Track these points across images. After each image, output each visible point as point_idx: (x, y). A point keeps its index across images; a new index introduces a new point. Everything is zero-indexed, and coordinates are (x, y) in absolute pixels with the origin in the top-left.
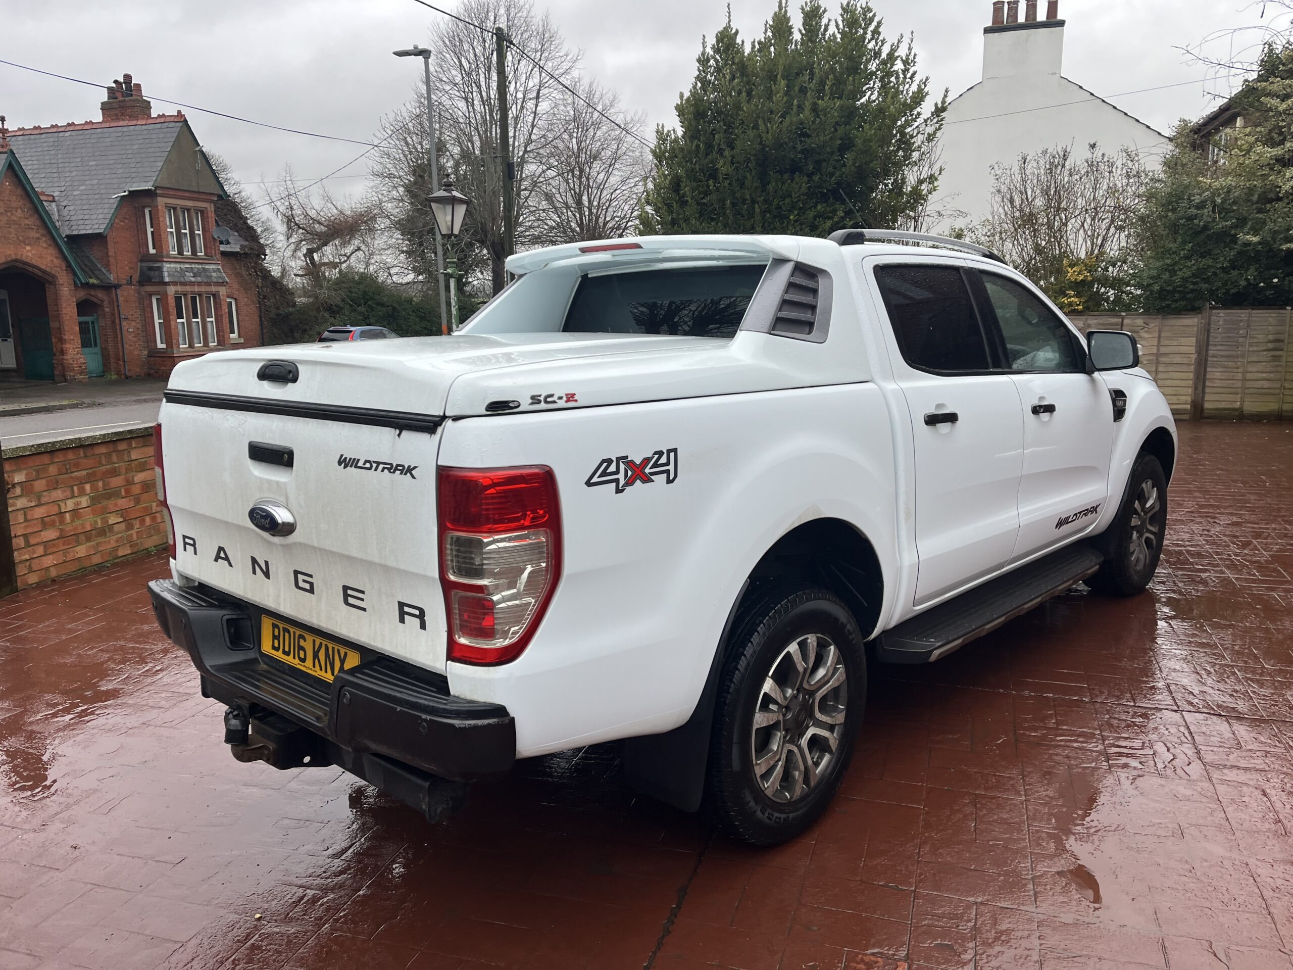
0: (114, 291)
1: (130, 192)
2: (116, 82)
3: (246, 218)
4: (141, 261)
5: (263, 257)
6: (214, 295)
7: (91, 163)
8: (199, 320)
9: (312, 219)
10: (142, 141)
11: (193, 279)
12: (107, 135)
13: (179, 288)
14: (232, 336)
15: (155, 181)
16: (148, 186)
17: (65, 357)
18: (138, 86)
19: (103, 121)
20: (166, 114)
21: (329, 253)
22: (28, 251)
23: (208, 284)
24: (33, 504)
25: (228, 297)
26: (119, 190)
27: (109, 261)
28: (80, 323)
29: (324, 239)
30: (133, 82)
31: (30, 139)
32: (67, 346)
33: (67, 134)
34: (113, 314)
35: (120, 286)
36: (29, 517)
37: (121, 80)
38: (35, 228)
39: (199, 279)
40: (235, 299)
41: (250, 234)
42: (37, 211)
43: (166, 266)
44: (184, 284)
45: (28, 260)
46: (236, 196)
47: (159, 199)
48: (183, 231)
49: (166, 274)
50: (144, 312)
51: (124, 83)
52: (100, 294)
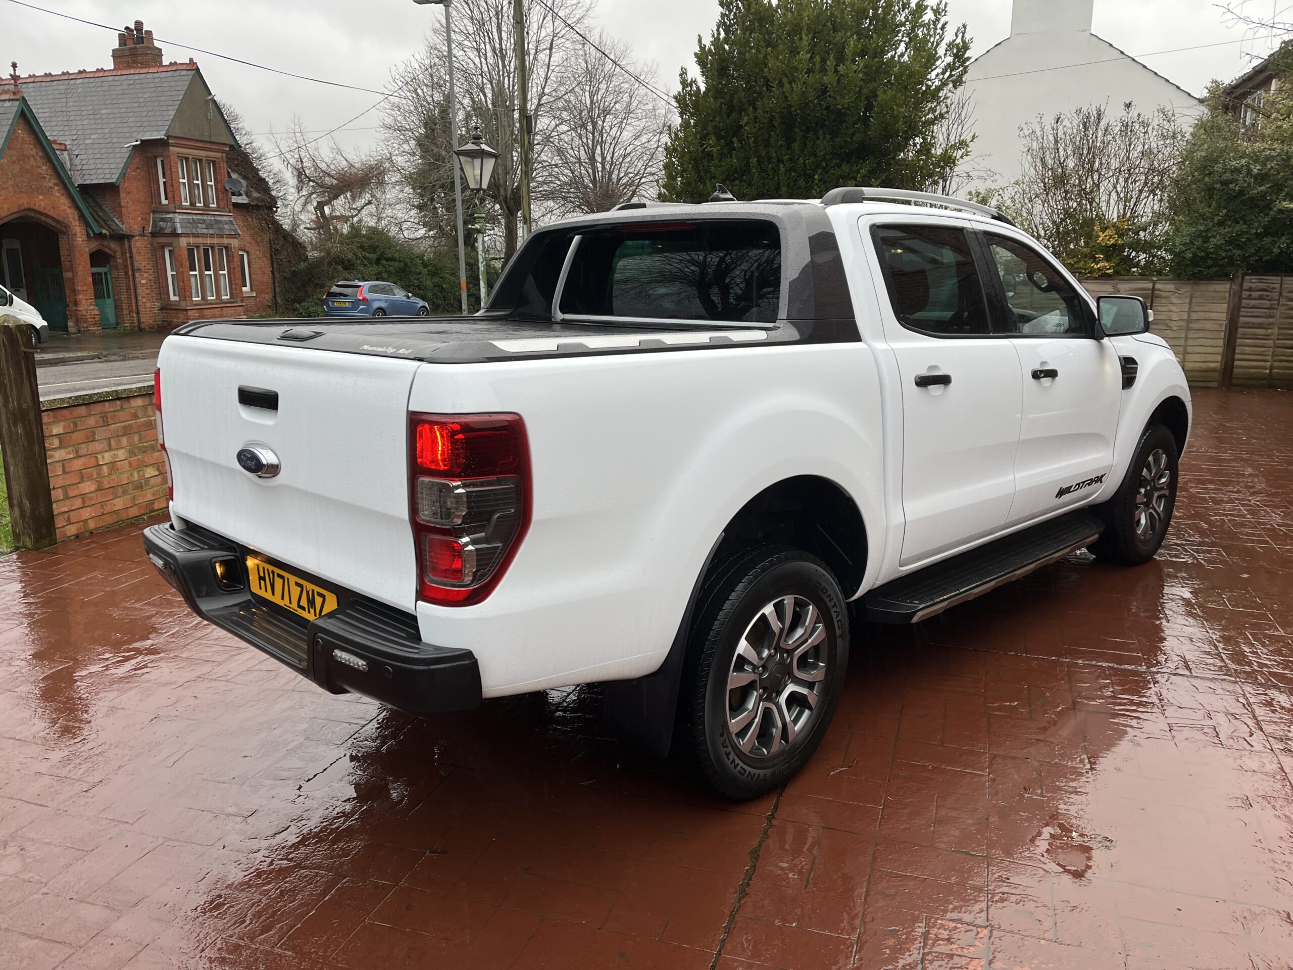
0: (126, 242)
1: (142, 141)
2: (127, 28)
3: (258, 170)
4: (154, 212)
5: (275, 209)
6: (226, 248)
7: (102, 112)
8: (211, 272)
9: (323, 171)
10: (153, 90)
11: (205, 231)
12: (119, 83)
13: (192, 240)
14: (244, 289)
15: (168, 130)
16: (161, 135)
17: (79, 308)
18: (149, 33)
19: (115, 69)
20: (178, 62)
21: (340, 205)
22: (40, 200)
23: (220, 236)
24: (71, 456)
25: (240, 250)
26: (129, 140)
27: (121, 211)
28: (93, 274)
29: (334, 192)
30: (145, 28)
31: (41, 86)
32: (81, 297)
33: (78, 81)
34: (126, 266)
35: (133, 236)
36: (67, 469)
37: (132, 27)
38: (48, 177)
39: (211, 231)
40: (247, 252)
41: (261, 185)
42: (50, 160)
43: (178, 218)
44: (196, 236)
45: (41, 210)
46: (247, 147)
47: (171, 148)
48: (195, 182)
49: (178, 226)
50: (157, 264)
51: (136, 29)
52: (114, 245)
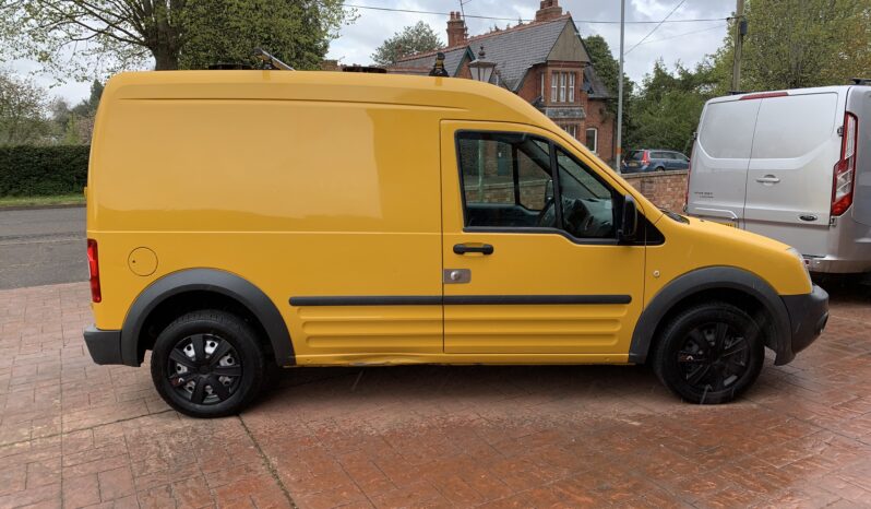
1: (533, 65)
6: (576, 126)
15: (547, 57)
16: (543, 61)
19: (536, 22)
23: (573, 119)
25: (591, 127)
26: (527, 65)
39: (567, 117)
40: (597, 128)
47: (549, 68)
48: (562, 87)
49: (547, 114)
